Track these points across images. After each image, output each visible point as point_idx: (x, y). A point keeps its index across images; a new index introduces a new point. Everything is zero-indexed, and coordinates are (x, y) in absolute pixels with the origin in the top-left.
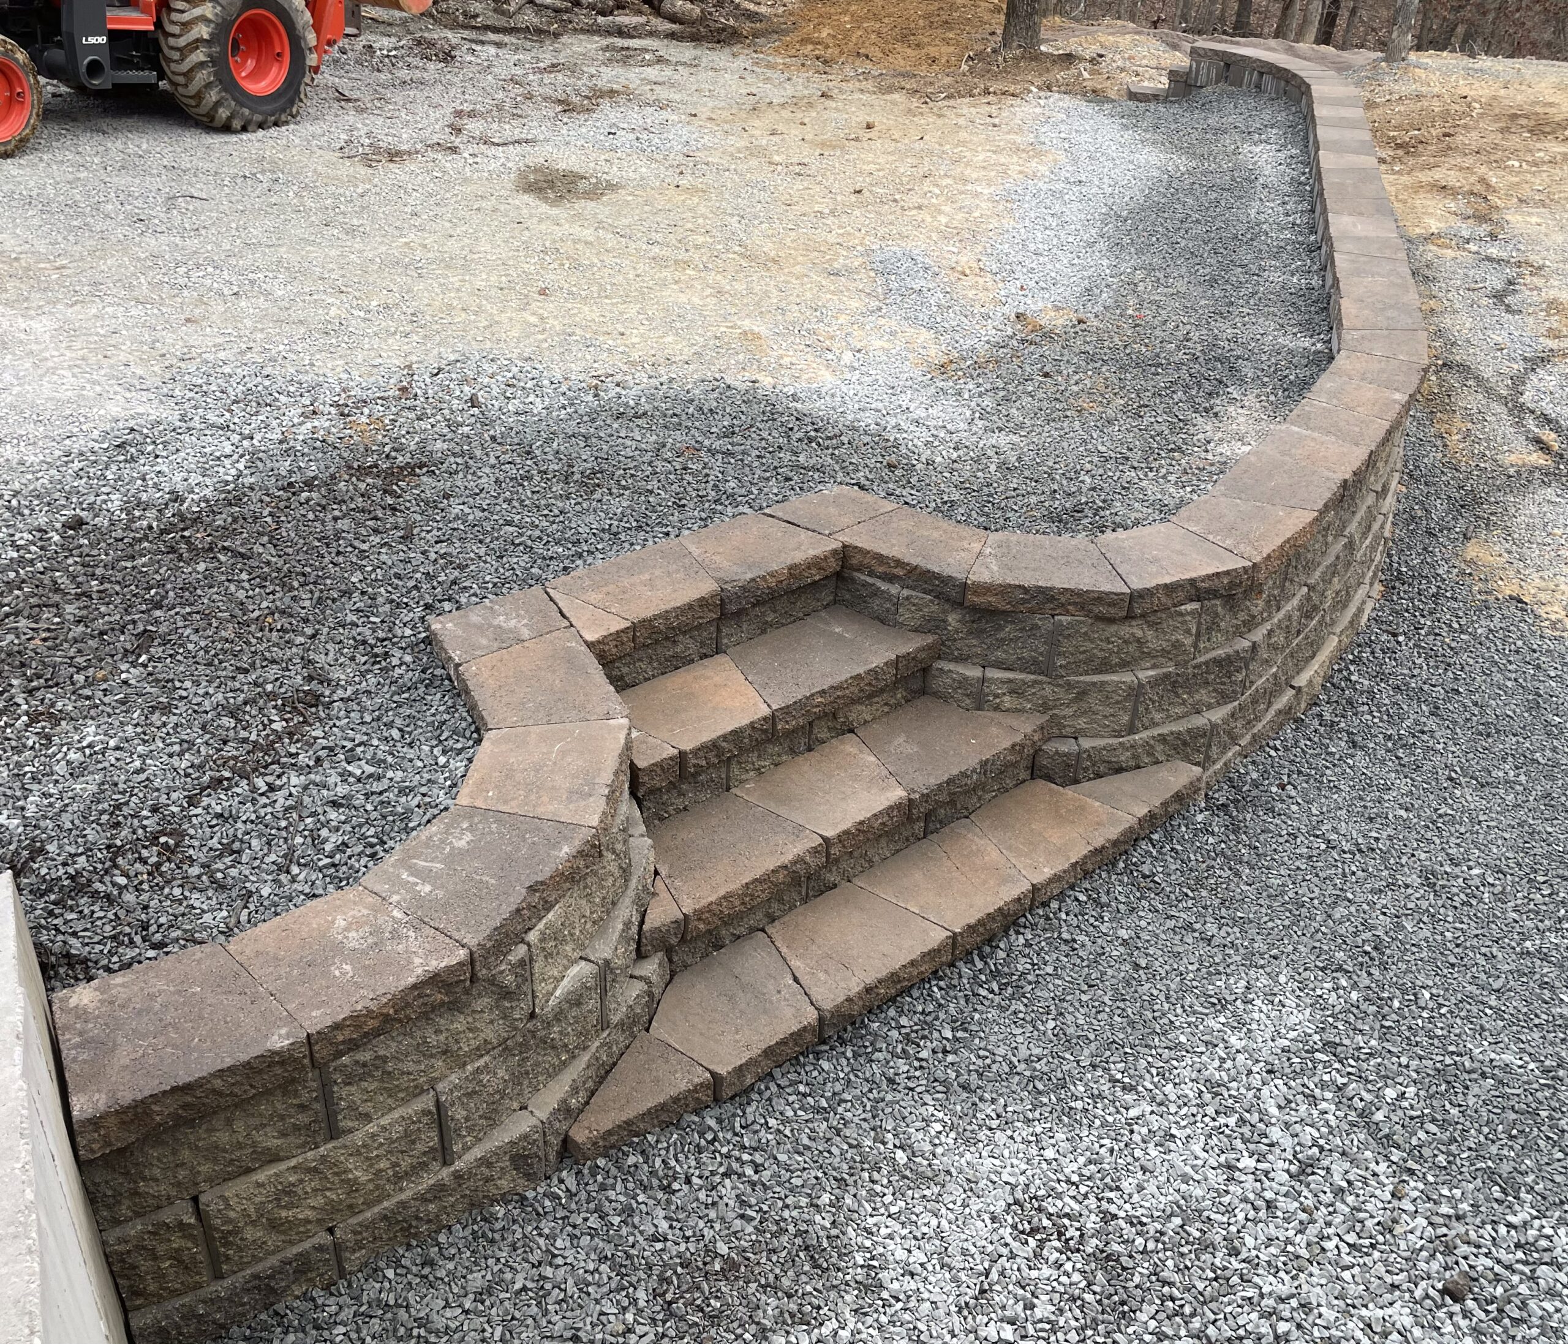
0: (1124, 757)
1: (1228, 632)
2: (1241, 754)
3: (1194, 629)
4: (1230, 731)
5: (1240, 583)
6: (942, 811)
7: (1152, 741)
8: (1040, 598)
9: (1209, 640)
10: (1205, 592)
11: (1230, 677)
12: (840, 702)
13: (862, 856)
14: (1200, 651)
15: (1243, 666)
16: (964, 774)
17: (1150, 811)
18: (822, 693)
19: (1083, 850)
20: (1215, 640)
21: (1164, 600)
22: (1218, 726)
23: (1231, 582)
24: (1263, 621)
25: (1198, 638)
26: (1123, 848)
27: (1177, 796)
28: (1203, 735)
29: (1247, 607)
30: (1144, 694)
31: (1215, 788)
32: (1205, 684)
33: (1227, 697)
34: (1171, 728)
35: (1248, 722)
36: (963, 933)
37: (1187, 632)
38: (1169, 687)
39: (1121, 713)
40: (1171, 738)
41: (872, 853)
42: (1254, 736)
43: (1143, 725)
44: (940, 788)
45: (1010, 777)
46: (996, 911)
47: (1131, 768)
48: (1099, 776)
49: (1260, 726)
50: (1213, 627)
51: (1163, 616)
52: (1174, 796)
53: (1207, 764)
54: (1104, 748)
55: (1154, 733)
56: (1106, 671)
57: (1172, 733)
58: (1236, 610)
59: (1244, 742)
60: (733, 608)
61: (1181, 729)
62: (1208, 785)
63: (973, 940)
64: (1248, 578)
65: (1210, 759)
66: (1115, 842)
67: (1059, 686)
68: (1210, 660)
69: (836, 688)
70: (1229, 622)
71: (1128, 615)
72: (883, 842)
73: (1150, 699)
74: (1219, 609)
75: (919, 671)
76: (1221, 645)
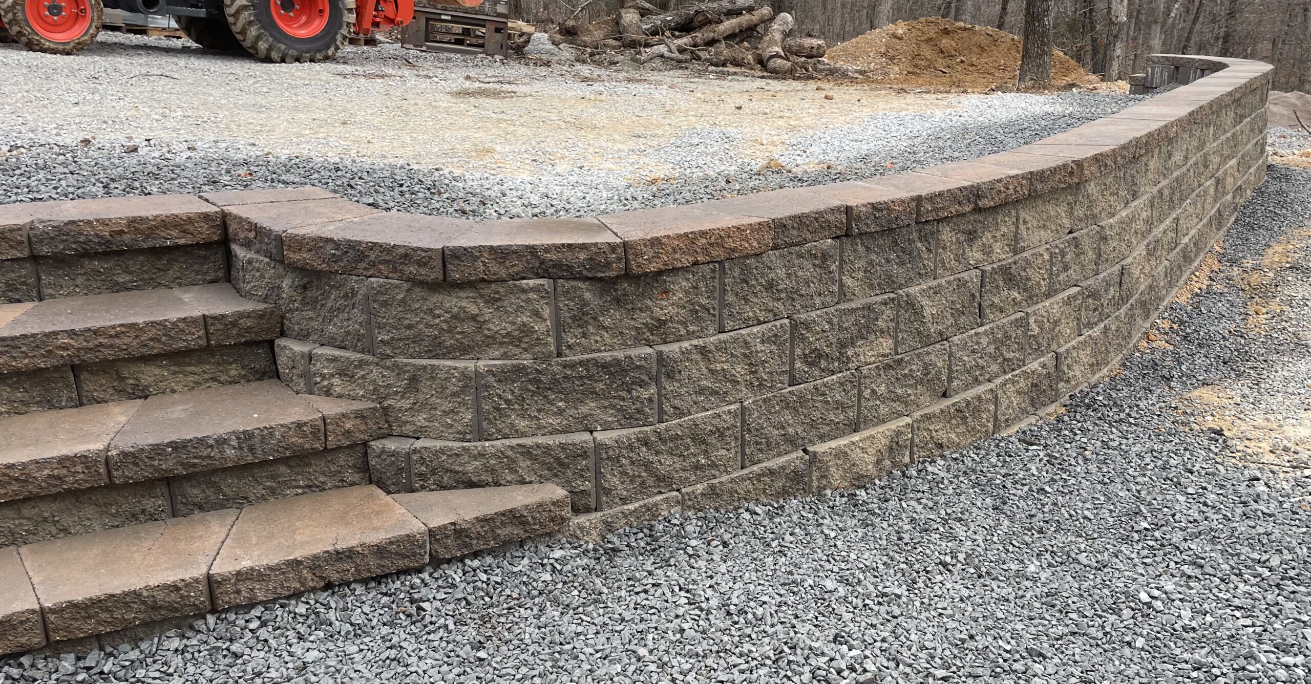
0: (471, 467)
1: (621, 333)
2: (681, 503)
3: (546, 312)
4: (647, 465)
5: (608, 264)
6: (195, 491)
7: (509, 453)
8: (351, 254)
9: (584, 335)
10: (554, 266)
11: (629, 391)
12: (107, 351)
13: (45, 520)
14: (569, 347)
15: (646, 379)
16: (201, 441)
17: (453, 524)
18: (72, 333)
19: (317, 549)
20: (598, 338)
21: (494, 267)
22: (608, 448)
23: (591, 259)
24: (690, 335)
25: (559, 327)
26: (401, 564)
27: (513, 517)
28: (584, 455)
29: (648, 308)
30: (487, 387)
31: (621, 531)
32: (592, 393)
33: (631, 417)
34: (541, 440)
35: (697, 467)
36: (58, 610)
37: (536, 314)
38: (530, 387)
39: (463, 409)
40: (539, 452)
41: (67, 520)
42: (712, 488)
43: (499, 431)
44: (157, 450)
45: (323, 473)
46: (126, 594)
47: (488, 484)
48: (444, 488)
49: (724, 478)
50: (586, 318)
51: (501, 290)
52: (503, 514)
53: (604, 499)
54: (442, 451)
55: (514, 442)
56: (444, 356)
57: (538, 446)
58: (629, 306)
59: (689, 489)
60: (45, 250)
61: (551, 442)
62: (609, 527)
63: (90, 626)
64: (619, 259)
65: (608, 492)
66: (380, 551)
67: (387, 368)
68: (588, 361)
69: (96, 332)
70: (621, 321)
71: (445, 280)
72: (89, 511)
73: (500, 396)
74: (587, 295)
75: (247, 344)
76: (614, 349)
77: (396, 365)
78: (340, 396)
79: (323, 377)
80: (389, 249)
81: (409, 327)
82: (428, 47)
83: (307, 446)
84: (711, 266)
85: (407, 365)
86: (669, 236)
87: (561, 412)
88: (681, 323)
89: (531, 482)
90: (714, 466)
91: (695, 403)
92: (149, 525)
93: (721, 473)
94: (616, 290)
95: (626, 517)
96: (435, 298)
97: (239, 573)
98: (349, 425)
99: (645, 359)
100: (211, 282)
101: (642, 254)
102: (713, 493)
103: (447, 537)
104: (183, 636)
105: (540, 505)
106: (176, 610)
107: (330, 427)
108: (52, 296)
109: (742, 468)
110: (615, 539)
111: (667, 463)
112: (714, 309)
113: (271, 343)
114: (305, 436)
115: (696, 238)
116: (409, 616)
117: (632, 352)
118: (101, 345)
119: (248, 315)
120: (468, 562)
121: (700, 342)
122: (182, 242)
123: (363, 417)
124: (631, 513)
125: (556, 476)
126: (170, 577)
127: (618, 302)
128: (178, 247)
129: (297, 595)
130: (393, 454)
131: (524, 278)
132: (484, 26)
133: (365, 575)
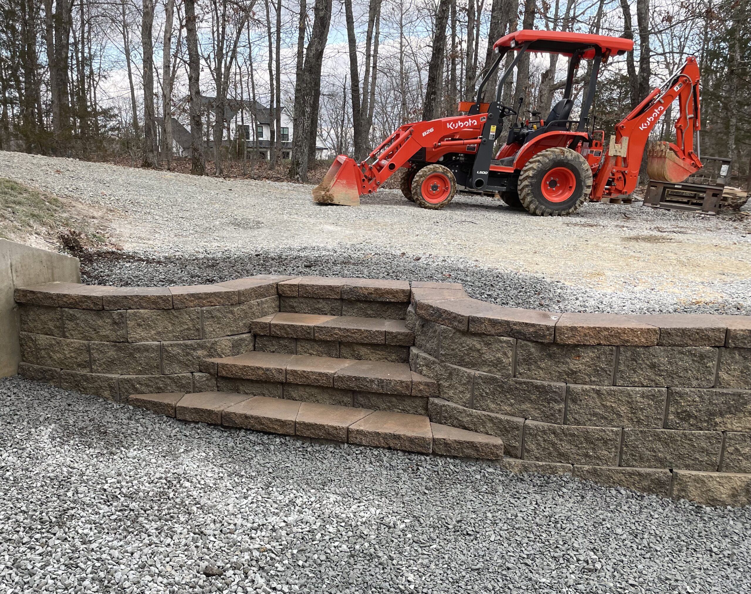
0: (466, 420)
1: (550, 373)
2: (573, 471)
3: (510, 354)
4: (554, 444)
5: (544, 336)
6: (361, 399)
7: (483, 418)
8: (438, 313)
9: (529, 370)
10: (517, 333)
11: (549, 403)
12: (350, 339)
13: (312, 395)
14: (520, 374)
15: (559, 399)
16: (365, 378)
17: (444, 439)
18: (340, 329)
19: (387, 431)
20: (537, 373)
21: (489, 328)
22: (530, 428)
23: (536, 332)
24: (592, 383)
25: (516, 363)
26: (420, 449)
27: (472, 445)
28: (517, 428)
29: (567, 363)
30: (478, 384)
31: (531, 473)
32: (530, 399)
33: (548, 417)
34: (498, 415)
35: (587, 455)
36: (300, 424)
37: (505, 354)
38: (498, 389)
39: (467, 392)
40: (496, 421)
41: (319, 397)
42: (595, 470)
43: (481, 406)
44: (350, 378)
45: (410, 406)
46: (321, 425)
47: (472, 430)
48: (454, 426)
49: (604, 467)
50: (530, 361)
51: (492, 340)
52: (468, 443)
53: (526, 454)
54: (455, 409)
55: (486, 413)
56: (465, 366)
57: (497, 418)
58: (557, 360)
59: (579, 466)
60: (345, 297)
61: (503, 418)
62: (526, 469)
63: (307, 433)
64: (551, 335)
65: (528, 451)
66: (411, 440)
67: (442, 366)
68: (528, 382)
69: (348, 330)
70: (551, 366)
71: (468, 330)
72: (326, 396)
73: (483, 390)
74: (533, 350)
75: (400, 346)
76: (545, 380)
77: (445, 366)
78: (425, 375)
79: (420, 365)
80: (450, 313)
81: (453, 350)
82: (661, 205)
83: (403, 392)
84: (610, 347)
85: (449, 366)
86: (583, 327)
87: (512, 405)
88: (587, 375)
89: (491, 435)
90: (598, 458)
91: (590, 420)
92: (343, 407)
93: (603, 464)
94: (549, 350)
95: (536, 467)
96: (464, 339)
97: (357, 430)
98: (421, 387)
99: (559, 388)
100: (401, 319)
101: (564, 334)
102: (594, 473)
103: (441, 444)
104: (335, 448)
105: (487, 444)
106: (335, 437)
107: (414, 386)
108: (345, 315)
109: (619, 466)
110: (526, 475)
111: (565, 447)
112: (610, 371)
113: (409, 347)
114: (403, 387)
115: (601, 331)
116: (413, 470)
117: (552, 384)
118: (348, 336)
119: (401, 334)
120: (448, 459)
121: (598, 388)
122: (392, 300)
123: (428, 386)
124: (540, 466)
125: (503, 435)
126: (335, 424)
127: (551, 356)
128: (390, 303)
129: (377, 447)
130: (436, 405)
131: (502, 336)
132: (705, 192)
133: (404, 448)
